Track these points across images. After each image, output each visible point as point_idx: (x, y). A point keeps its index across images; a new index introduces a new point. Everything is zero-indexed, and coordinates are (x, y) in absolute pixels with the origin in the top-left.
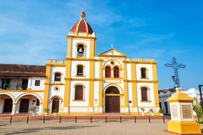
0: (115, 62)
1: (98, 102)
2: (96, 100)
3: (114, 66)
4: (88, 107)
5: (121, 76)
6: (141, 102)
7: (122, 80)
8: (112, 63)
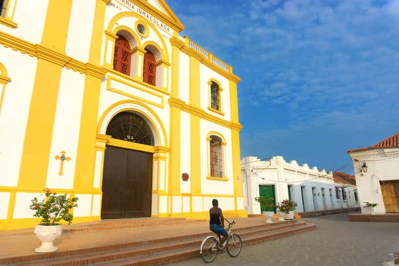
0: (151, 29)
1: (70, 167)
2: (63, 158)
3: (145, 40)
4: (13, 191)
5: (165, 85)
6: (208, 179)
7: (167, 98)
8: (141, 28)
